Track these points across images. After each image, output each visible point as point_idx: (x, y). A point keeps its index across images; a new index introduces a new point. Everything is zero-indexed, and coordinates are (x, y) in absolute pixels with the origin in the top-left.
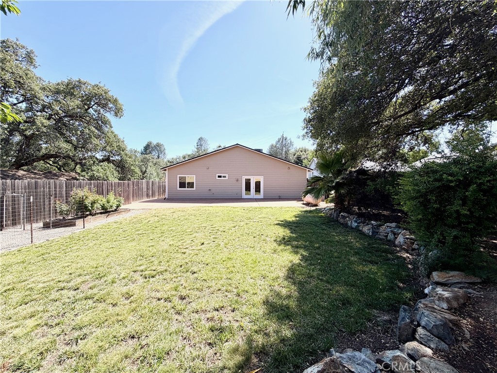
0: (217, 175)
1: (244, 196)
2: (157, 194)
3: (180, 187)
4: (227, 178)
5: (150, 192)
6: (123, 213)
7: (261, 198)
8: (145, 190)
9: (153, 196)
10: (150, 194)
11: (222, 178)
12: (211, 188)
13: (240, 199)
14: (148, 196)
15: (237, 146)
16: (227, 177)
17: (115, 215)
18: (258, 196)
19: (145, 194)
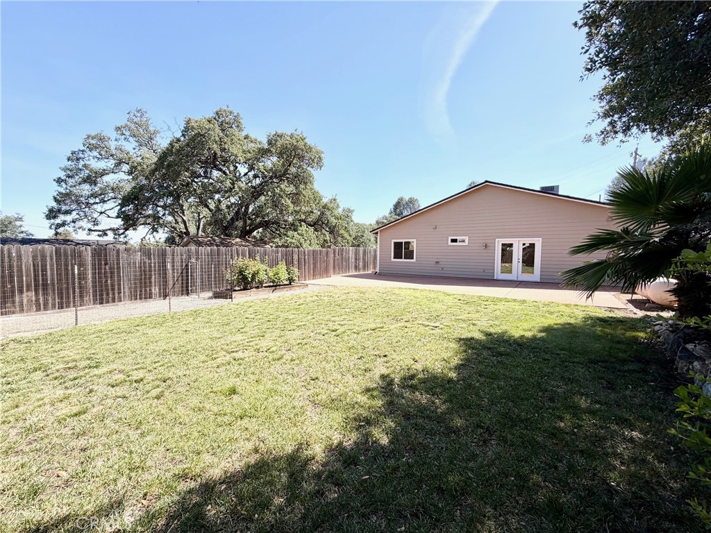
0: (450, 238)
1: (499, 275)
2: (371, 267)
3: (395, 258)
4: (466, 243)
5: (361, 264)
6: (296, 288)
7: (534, 280)
8: (352, 260)
9: (364, 268)
10: (361, 266)
11: (458, 244)
12: (439, 260)
13: (490, 281)
14: (356, 268)
15: (487, 185)
16: (467, 241)
17: (285, 290)
18: (526, 277)
19: (352, 265)
